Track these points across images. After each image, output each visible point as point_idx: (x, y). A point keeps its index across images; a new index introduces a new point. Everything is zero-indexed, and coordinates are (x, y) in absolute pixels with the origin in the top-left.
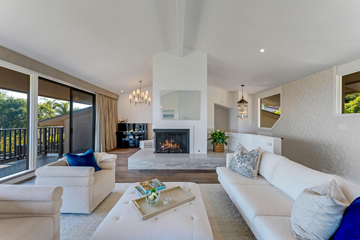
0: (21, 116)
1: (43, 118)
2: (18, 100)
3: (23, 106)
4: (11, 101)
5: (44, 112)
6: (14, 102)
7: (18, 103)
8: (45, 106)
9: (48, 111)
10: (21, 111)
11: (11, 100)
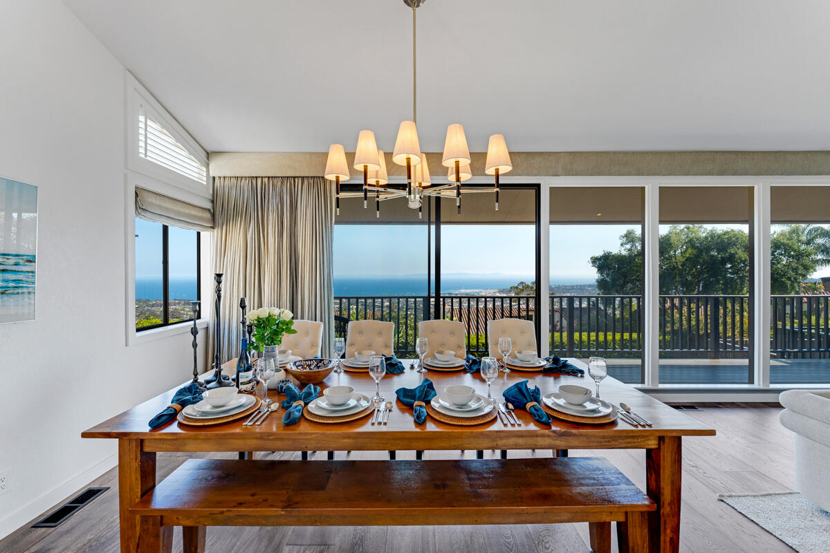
0: (731, 268)
1: (782, 271)
2: (724, 234)
3: (736, 245)
4: (712, 238)
5: (782, 254)
6: (718, 238)
7: (726, 240)
8: (785, 241)
9: (792, 253)
10: (731, 258)
11: (712, 235)
